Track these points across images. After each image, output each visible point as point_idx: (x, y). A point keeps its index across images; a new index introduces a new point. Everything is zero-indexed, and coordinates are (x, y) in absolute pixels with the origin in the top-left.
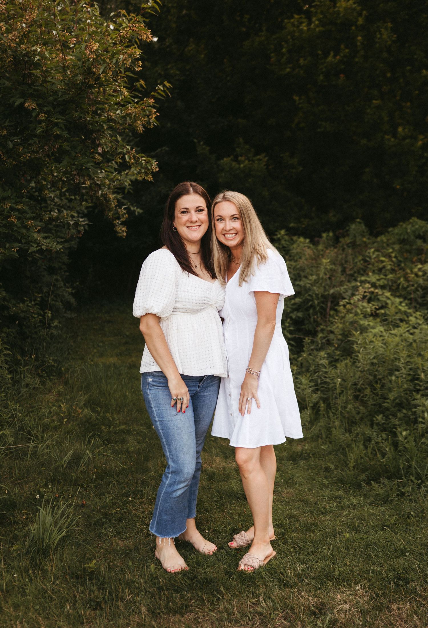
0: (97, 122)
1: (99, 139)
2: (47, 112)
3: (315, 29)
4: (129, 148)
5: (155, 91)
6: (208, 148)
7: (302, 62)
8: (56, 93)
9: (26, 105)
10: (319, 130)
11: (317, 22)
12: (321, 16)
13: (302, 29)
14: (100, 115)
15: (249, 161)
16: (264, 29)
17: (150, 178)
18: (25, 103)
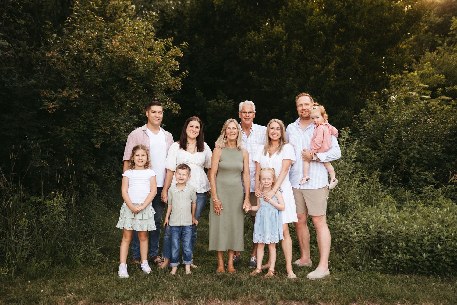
0: (156, 87)
1: (156, 94)
2: (136, 82)
3: (262, 40)
4: (169, 98)
5: (182, 74)
6: (202, 94)
7: (254, 55)
8: (140, 74)
9: (127, 79)
10: (262, 90)
11: (263, 37)
12: (265, 34)
13: (255, 39)
14: (156, 84)
15: (224, 103)
16: (236, 35)
17: (177, 112)
18: (127, 78)
